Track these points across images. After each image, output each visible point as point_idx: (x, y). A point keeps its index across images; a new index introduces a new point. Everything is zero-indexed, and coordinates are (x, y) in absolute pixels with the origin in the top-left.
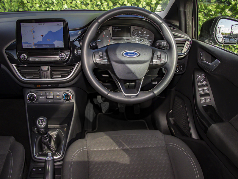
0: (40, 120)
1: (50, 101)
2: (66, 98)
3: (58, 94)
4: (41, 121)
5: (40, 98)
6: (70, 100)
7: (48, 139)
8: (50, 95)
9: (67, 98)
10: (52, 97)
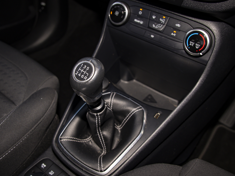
0: (84, 64)
1: (152, 36)
2: (192, 44)
3: (178, 25)
4: (85, 70)
5: (136, 20)
6: (200, 52)
7: (98, 118)
8: (158, 22)
9: (195, 45)
10: (160, 27)
